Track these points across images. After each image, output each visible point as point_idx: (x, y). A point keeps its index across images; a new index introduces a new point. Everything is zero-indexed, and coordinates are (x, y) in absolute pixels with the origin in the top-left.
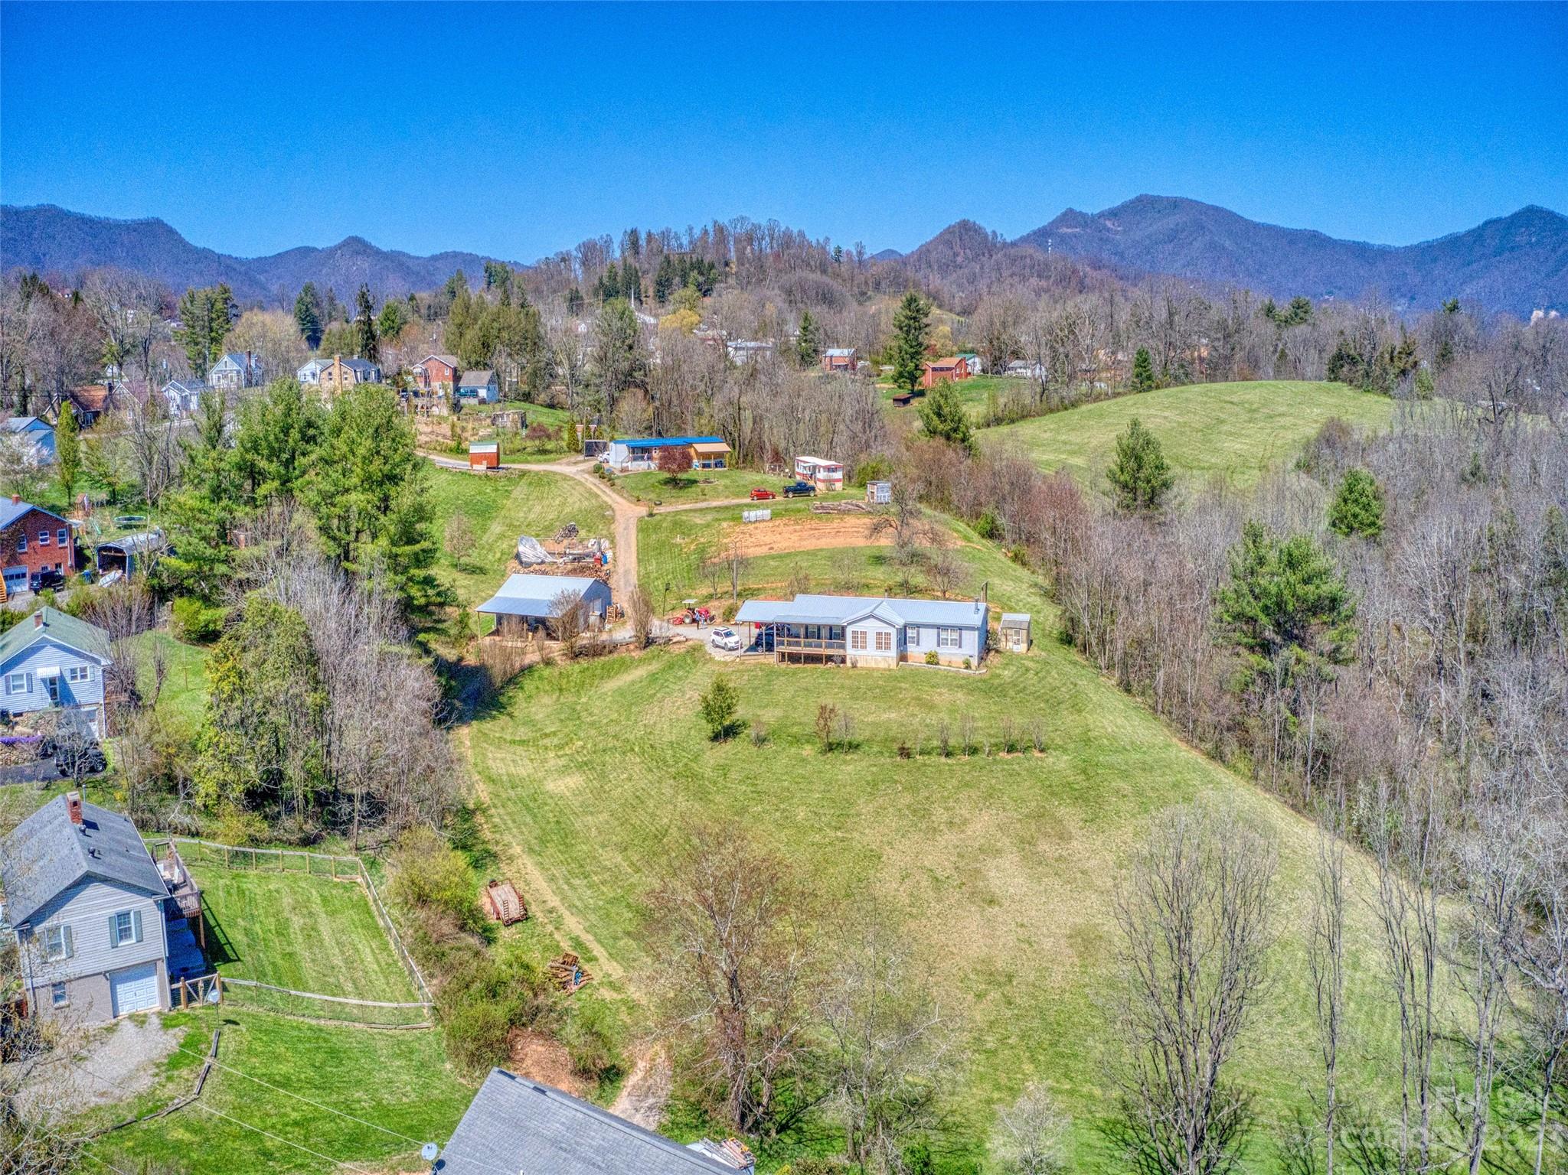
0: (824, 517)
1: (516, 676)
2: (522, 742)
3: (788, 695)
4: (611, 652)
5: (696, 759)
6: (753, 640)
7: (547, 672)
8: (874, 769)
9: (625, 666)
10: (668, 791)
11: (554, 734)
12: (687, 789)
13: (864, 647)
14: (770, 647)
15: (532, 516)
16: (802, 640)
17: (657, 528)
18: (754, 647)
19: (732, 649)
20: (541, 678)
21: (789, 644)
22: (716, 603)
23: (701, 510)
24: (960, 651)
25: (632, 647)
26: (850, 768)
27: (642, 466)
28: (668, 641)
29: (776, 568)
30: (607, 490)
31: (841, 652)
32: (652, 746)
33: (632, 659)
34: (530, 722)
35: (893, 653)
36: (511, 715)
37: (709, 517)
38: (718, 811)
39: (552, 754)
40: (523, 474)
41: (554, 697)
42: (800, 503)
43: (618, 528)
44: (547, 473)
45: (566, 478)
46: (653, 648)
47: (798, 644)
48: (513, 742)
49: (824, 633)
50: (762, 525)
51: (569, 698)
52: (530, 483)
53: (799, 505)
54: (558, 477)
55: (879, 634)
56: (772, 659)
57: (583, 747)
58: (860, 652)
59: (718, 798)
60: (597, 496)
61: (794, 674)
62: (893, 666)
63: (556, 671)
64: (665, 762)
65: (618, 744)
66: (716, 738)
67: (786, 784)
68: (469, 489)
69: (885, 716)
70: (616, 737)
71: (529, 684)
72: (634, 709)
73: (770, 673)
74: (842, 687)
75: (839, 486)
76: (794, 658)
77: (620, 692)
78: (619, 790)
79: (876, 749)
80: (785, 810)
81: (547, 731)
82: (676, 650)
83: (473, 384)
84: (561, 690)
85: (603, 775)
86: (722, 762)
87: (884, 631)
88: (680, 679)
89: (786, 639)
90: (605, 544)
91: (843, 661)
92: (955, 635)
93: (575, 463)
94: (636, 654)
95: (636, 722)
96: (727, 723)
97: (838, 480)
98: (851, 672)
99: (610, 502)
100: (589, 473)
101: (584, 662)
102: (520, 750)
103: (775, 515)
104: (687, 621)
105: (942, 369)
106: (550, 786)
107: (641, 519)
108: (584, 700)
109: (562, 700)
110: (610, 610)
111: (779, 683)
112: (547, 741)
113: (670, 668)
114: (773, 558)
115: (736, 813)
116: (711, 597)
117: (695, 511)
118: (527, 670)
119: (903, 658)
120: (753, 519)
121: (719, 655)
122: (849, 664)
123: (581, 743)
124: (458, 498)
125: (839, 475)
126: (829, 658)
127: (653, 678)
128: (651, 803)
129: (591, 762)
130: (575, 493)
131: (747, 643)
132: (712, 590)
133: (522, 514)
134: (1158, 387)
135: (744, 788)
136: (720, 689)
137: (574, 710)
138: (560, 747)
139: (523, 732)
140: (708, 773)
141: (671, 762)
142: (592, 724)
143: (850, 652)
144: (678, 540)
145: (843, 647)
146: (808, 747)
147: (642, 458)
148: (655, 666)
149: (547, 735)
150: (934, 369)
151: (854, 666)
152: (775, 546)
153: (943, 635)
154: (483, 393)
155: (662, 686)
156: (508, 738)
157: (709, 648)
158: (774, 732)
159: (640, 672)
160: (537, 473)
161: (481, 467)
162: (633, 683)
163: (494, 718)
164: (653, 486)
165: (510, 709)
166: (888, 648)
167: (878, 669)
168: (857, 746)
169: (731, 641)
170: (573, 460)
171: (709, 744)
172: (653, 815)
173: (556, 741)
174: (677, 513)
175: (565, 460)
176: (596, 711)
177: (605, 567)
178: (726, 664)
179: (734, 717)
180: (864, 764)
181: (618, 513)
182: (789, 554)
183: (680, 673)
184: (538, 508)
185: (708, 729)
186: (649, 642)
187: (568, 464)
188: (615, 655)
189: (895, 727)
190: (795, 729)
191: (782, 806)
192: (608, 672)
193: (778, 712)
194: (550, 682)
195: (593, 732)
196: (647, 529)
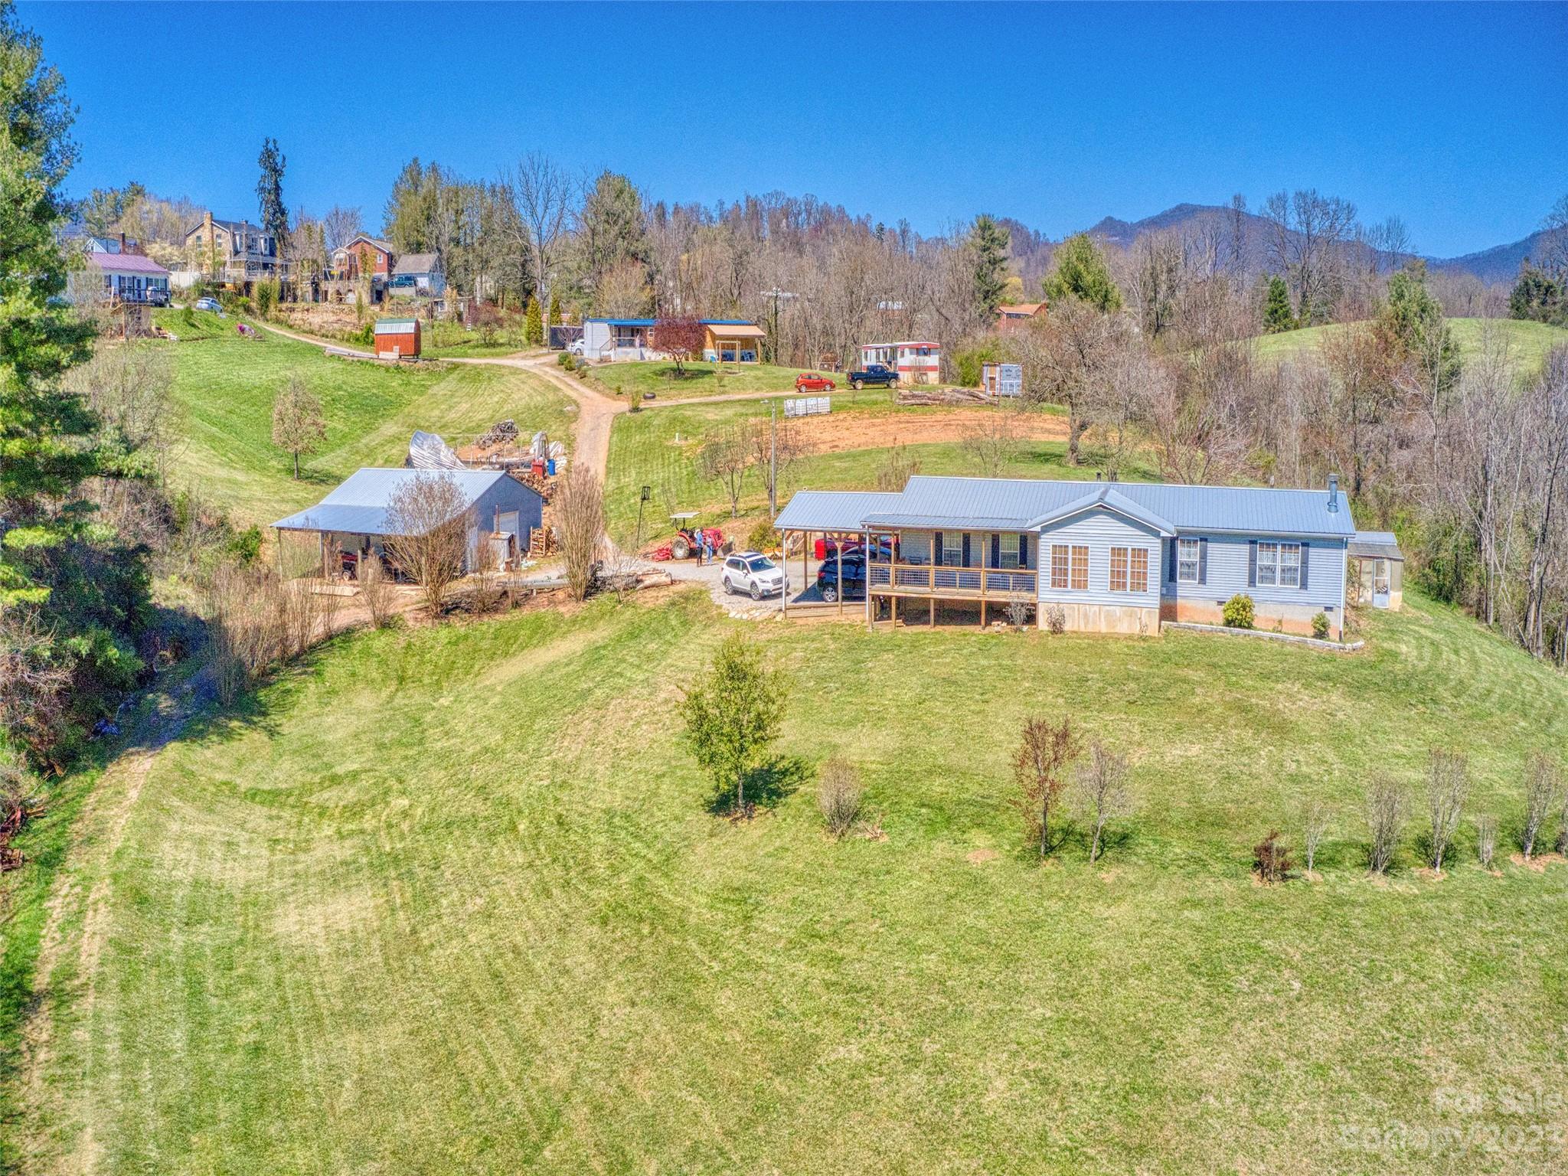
0: (920, 409)
1: (313, 648)
2: (275, 797)
3: (907, 696)
4: (517, 605)
5: (668, 863)
6: (813, 580)
7: (380, 642)
8: (1195, 915)
9: (542, 632)
10: (582, 963)
11: (354, 776)
12: (634, 961)
13: (1080, 585)
14: (854, 590)
15: (452, 415)
16: (932, 569)
17: (644, 426)
18: (813, 594)
19: (765, 596)
20: (367, 653)
21: (901, 580)
22: (736, 524)
23: (716, 403)
24: (1304, 596)
25: (561, 595)
26: (1122, 912)
27: (631, 354)
28: (635, 583)
29: (847, 470)
30: (575, 384)
31: (1026, 597)
32: (560, 821)
33: (559, 619)
34: (311, 749)
35: (1152, 598)
36: (272, 732)
37: (729, 412)
38: (721, 1051)
39: (328, 829)
40: (456, 367)
41: (385, 694)
42: (876, 394)
43: (582, 429)
44: (489, 367)
45: (515, 371)
46: (603, 597)
47: (919, 579)
48: (253, 795)
49: (982, 550)
50: (816, 420)
51: (417, 697)
52: (463, 378)
53: (874, 397)
54: (503, 371)
55: (1118, 552)
56: (860, 614)
57: (405, 814)
58: (1069, 597)
59: (725, 1002)
60: (556, 389)
61: (914, 646)
62: (1153, 631)
63: (402, 640)
64: (586, 867)
65: (483, 809)
66: (721, 805)
67: (931, 962)
68: (363, 380)
69: (1174, 753)
70: (483, 791)
71: (335, 666)
72: (541, 723)
73: (856, 645)
74: (1041, 676)
75: (933, 377)
76: (913, 612)
77: (523, 687)
78: (455, 947)
79: (1178, 849)
80: (939, 1068)
81: (340, 770)
82: (648, 600)
83: (409, 271)
84: (401, 680)
85: (425, 899)
86: (739, 877)
87: (1129, 545)
88: (649, 658)
89: (892, 568)
90: (556, 448)
91: (1031, 619)
92: (1293, 559)
93: (534, 357)
94: (567, 610)
95: (537, 753)
96: (753, 764)
97: (933, 369)
98: (1053, 642)
99: (574, 395)
100: (552, 366)
101: (459, 625)
102: (258, 816)
103: (835, 409)
104: (680, 553)
105: (1018, 316)
106: (286, 923)
107: (617, 416)
108: (444, 701)
109: (399, 700)
110: (535, 534)
111: (879, 668)
112: (330, 796)
113: (633, 636)
114: (840, 457)
115: (782, 1069)
116: (727, 515)
117: (707, 404)
118: (340, 638)
119: (1168, 612)
120: (801, 411)
121: (738, 609)
122: (1043, 624)
123: (405, 802)
124: (340, 388)
125: (933, 360)
126: (997, 612)
127: (594, 656)
128: (529, 1001)
129: (410, 855)
130: (526, 388)
131: (798, 586)
132: (729, 507)
133: (437, 412)
134: (1297, 327)
135: (802, 968)
136: (735, 673)
137: (418, 722)
138: (354, 811)
139: (286, 772)
140: (699, 910)
141: (601, 869)
142: (443, 756)
143: (1047, 597)
144: (677, 441)
145: (1031, 586)
146: (980, 839)
147: (632, 344)
148: (602, 633)
149: (335, 780)
150: (1009, 315)
151: (1057, 628)
152: (841, 444)
153: (1264, 558)
154: (423, 282)
155: (611, 673)
156: (244, 785)
157: (719, 597)
158: (878, 795)
159: (570, 646)
160: (475, 367)
161: (391, 356)
162: (550, 668)
163: (227, 735)
164: (644, 376)
165: (275, 718)
166: (1140, 585)
167: (1116, 638)
168: (1123, 840)
169: (765, 579)
170: (533, 353)
171: (705, 821)
172: (527, 1047)
173: (351, 795)
174: (678, 407)
175: (523, 354)
176: (461, 728)
177: (552, 479)
178: (753, 624)
179: (772, 751)
180: (1158, 896)
181: (585, 409)
182: (869, 452)
183: (652, 646)
184: (465, 406)
185: (704, 783)
186: (593, 587)
187: (523, 358)
188: (526, 612)
189: (1211, 781)
190: (937, 787)
191: (929, 1048)
192: (506, 646)
193: (887, 739)
194: (383, 662)
195: (438, 776)
196: (629, 428)
